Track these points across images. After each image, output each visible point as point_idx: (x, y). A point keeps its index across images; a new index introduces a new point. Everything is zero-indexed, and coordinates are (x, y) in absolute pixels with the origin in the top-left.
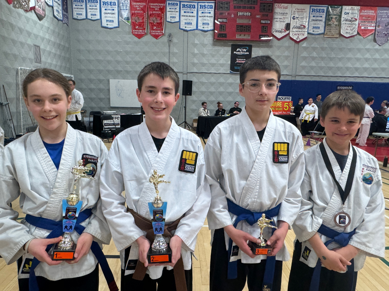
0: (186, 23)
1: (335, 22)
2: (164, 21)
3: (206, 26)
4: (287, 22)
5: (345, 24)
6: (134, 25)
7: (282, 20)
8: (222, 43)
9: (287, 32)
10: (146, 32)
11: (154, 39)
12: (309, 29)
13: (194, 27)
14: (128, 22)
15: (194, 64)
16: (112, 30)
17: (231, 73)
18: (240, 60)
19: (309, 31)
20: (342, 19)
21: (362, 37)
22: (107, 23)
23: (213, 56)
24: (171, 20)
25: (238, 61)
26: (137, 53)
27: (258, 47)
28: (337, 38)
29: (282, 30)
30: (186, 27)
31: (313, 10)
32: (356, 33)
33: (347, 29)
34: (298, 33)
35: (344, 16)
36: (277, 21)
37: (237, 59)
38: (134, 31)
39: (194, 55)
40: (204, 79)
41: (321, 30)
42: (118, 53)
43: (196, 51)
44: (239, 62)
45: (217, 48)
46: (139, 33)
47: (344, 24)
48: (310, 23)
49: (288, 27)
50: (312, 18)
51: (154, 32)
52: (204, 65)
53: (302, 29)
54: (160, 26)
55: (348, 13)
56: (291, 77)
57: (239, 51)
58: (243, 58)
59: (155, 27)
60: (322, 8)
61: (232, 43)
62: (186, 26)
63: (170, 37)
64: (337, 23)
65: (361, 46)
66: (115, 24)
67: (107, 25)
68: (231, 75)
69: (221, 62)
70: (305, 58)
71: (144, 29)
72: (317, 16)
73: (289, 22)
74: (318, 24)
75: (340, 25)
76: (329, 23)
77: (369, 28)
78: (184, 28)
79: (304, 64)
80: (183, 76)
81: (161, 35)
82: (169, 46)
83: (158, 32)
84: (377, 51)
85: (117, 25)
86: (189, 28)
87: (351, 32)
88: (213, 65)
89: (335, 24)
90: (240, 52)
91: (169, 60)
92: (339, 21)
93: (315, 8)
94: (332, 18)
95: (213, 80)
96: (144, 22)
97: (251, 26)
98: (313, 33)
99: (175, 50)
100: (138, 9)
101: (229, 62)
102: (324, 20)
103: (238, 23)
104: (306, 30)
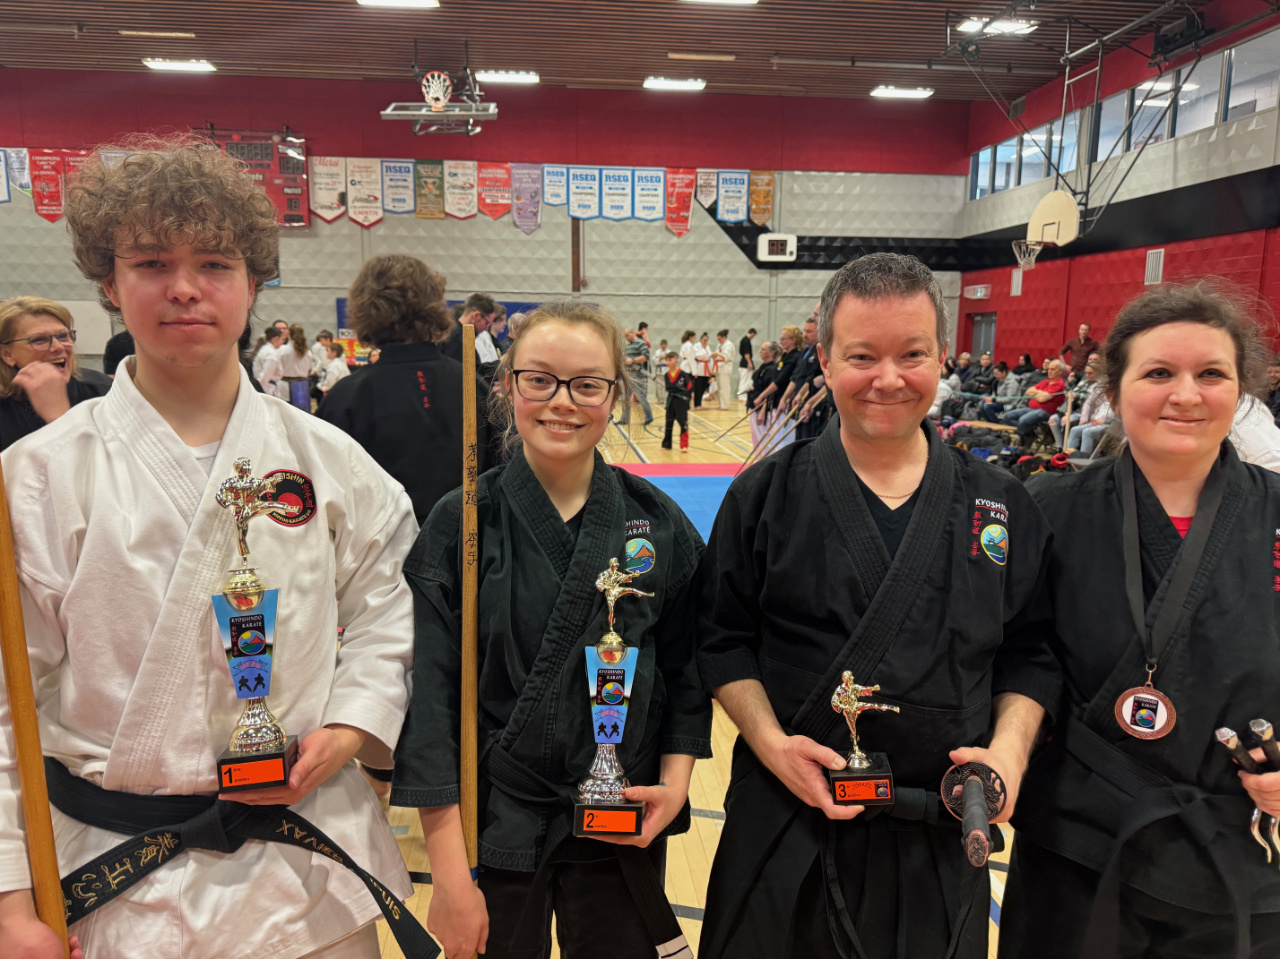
1: (434, 190)
4: (340, 190)
5: (453, 193)
6: (39, 198)
7: (330, 187)
9: (343, 209)
12: (385, 202)
14: (27, 191)
19: (386, 207)
20: (446, 185)
21: (489, 219)
28: (442, 219)
29: (332, 204)
31: (389, 169)
32: (476, 210)
33: (458, 203)
34: (365, 210)
35: (447, 178)
36: (320, 189)
38: (40, 207)
41: (409, 205)
42: (11, 249)
46: (51, 212)
47: (451, 193)
48: (386, 192)
49: (343, 199)
50: (387, 183)
53: (371, 202)
55: (455, 175)
60: (404, 165)
64: (437, 192)
65: (491, 235)
72: (398, 180)
73: (343, 190)
74: (401, 194)
75: (441, 196)
76: (423, 192)
77: (501, 201)
84: (524, 243)
87: (468, 209)
89: (433, 193)
92: (441, 187)
93: (392, 165)
94: (426, 182)
96: (59, 191)
98: (394, 209)
100: (45, 167)
102: (411, 186)
104: (379, 204)
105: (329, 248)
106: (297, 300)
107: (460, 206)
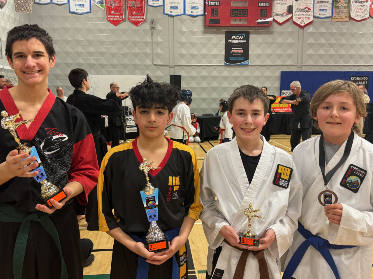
0: (171, 7)
1: (344, 4)
2: (145, 5)
3: (195, 10)
4: (289, 4)
5: (356, 5)
6: (109, 10)
7: (283, 2)
8: (215, 30)
9: (290, 16)
10: (124, 18)
11: (134, 27)
12: (315, 12)
13: (180, 11)
14: (101, 6)
15: (182, 56)
16: (82, 16)
17: (226, 65)
18: (236, 50)
19: (315, 15)
22: (77, 8)
23: (204, 45)
24: (153, 4)
25: (234, 50)
26: (113, 43)
27: (257, 34)
28: (347, 21)
29: (283, 13)
30: (171, 12)
32: (368, 16)
33: (357, 12)
34: (303, 16)
36: (277, 4)
37: (232, 49)
38: (109, 16)
39: (182, 44)
40: (194, 73)
41: (329, 13)
42: (90, 43)
43: (184, 40)
44: (235, 52)
45: (208, 36)
46: (116, 19)
47: (354, 6)
48: (315, 5)
49: (290, 9)
51: (133, 18)
52: (193, 56)
53: (306, 12)
54: (140, 11)
56: (296, 67)
57: (234, 39)
58: (240, 47)
59: (135, 12)
61: (226, 30)
62: (172, 10)
63: (153, 23)
64: (346, 5)
66: (87, 9)
67: (77, 10)
68: (226, 67)
69: (214, 52)
70: (311, 45)
71: (122, 14)
73: (292, 5)
74: (325, 6)
75: (349, 7)
76: (337, 5)
78: (169, 13)
79: (311, 51)
80: (169, 70)
81: (141, 21)
82: (152, 34)
83: (138, 18)
85: (88, 10)
86: (174, 12)
87: (362, 15)
88: (204, 56)
89: (343, 6)
90: (236, 40)
91: (152, 51)
92: (349, 2)
95: (204, 73)
96: (121, 6)
97: (247, 9)
98: (320, 16)
99: (159, 40)
101: (223, 53)
102: (331, 2)
103: (232, 7)
104: (311, 13)
105: (280, 40)
106: (257, 73)
107: (357, 14)
